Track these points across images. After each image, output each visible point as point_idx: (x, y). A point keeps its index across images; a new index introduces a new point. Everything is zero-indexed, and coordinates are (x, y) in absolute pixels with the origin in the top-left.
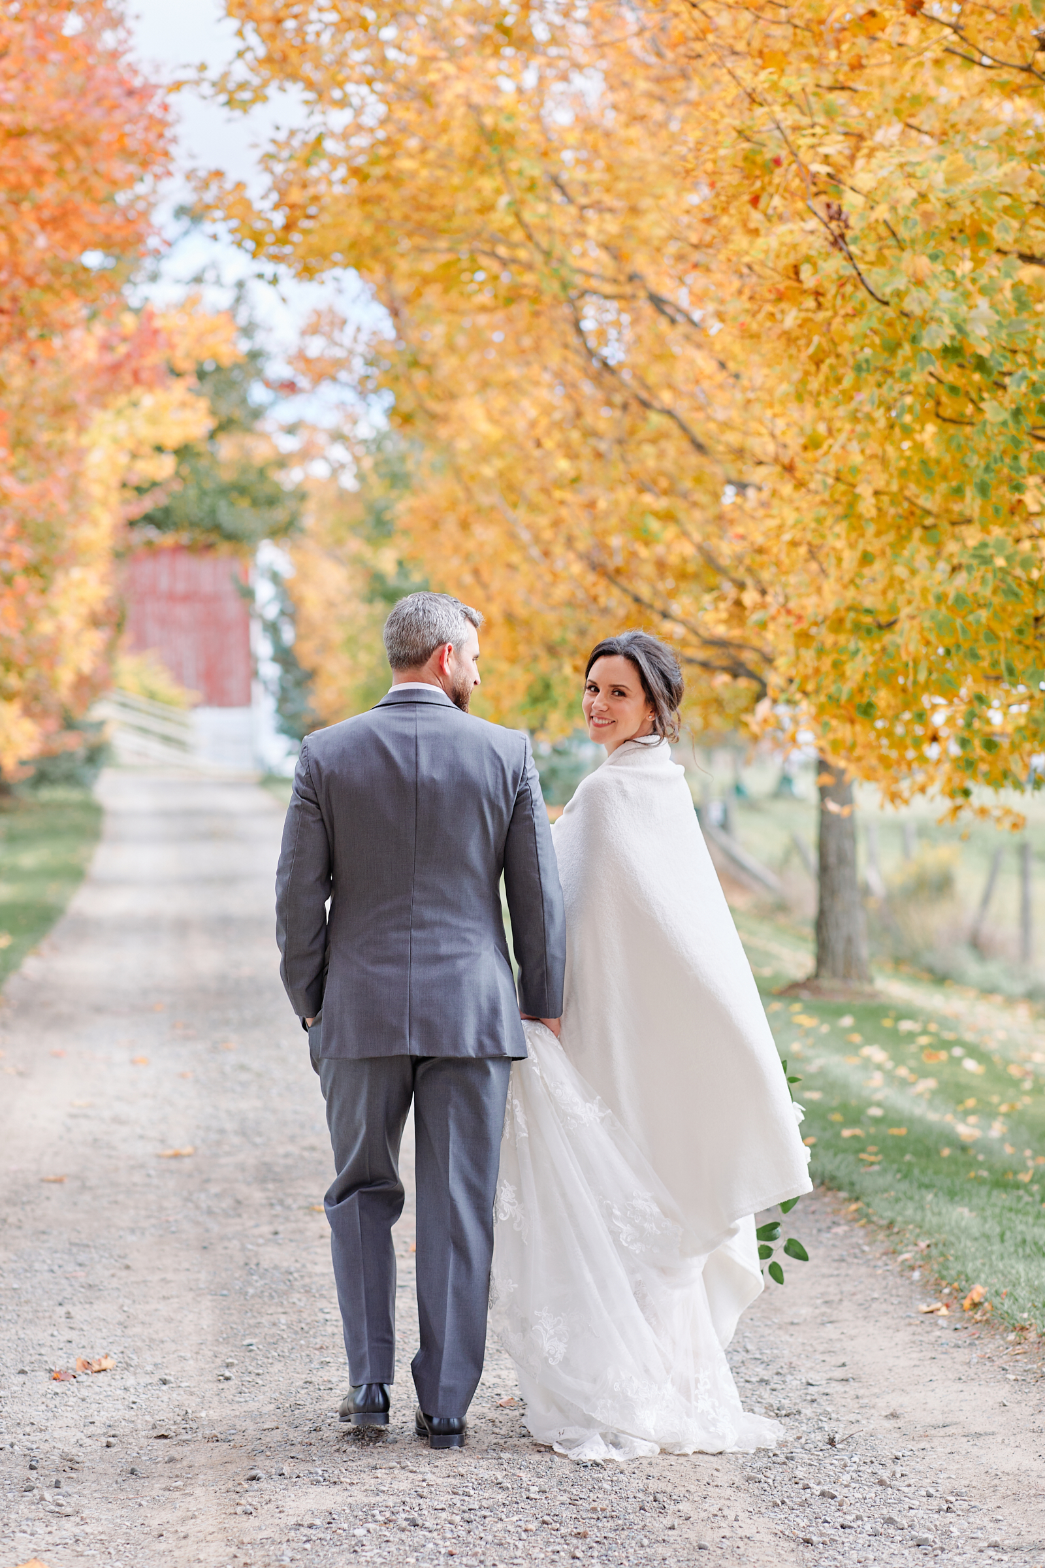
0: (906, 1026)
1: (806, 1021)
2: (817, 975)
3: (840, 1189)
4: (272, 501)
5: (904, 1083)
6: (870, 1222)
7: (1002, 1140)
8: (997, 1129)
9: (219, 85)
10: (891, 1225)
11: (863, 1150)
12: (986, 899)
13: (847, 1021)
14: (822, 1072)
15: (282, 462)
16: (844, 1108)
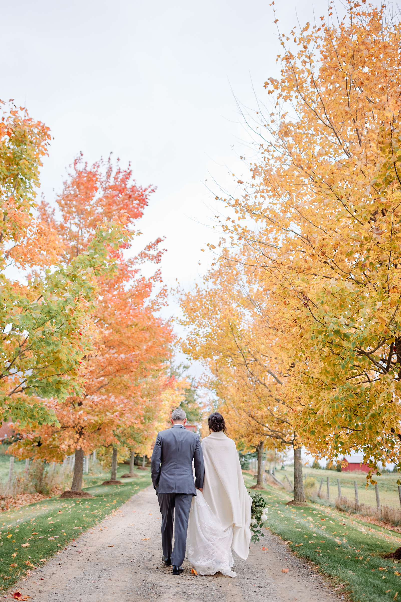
0: (314, 512)
1: (293, 510)
2: (294, 500)
3: (312, 561)
4: (197, 415)
5: (318, 527)
6: (323, 574)
7: (347, 543)
8: (345, 541)
9: (180, 321)
10: (330, 576)
11: (316, 548)
12: (320, 488)
13: (302, 511)
14: (299, 523)
15: (199, 408)
16: (306, 533)
